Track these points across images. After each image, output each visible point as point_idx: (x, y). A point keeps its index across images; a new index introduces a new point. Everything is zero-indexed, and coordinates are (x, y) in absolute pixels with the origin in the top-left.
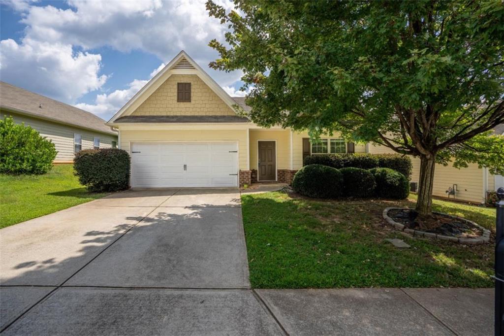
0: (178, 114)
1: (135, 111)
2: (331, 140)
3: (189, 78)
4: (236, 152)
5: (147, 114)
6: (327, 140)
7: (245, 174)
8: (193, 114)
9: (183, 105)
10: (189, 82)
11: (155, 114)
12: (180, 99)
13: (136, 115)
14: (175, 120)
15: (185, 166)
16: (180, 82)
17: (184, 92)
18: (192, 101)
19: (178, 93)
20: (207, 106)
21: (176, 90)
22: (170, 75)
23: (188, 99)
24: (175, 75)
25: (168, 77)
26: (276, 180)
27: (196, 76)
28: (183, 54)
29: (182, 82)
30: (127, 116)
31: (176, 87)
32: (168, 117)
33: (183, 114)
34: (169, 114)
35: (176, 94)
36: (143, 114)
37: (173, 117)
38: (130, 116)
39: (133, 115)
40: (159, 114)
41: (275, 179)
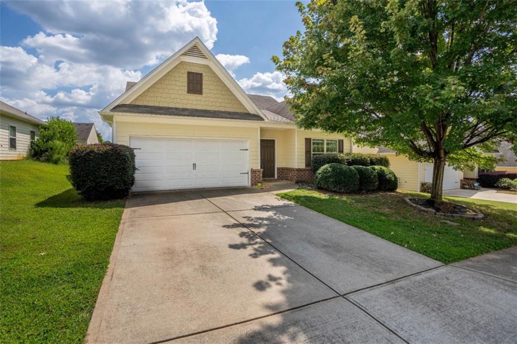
0: (189, 107)
1: (136, 99)
2: (327, 140)
3: (201, 67)
4: (247, 150)
5: (151, 104)
6: (323, 140)
7: (257, 172)
8: (204, 108)
9: (194, 97)
10: (201, 72)
11: (161, 105)
12: (190, 91)
13: (137, 104)
14: (186, 113)
15: (194, 165)
16: (190, 71)
17: (195, 83)
18: (203, 93)
19: (189, 83)
20: (220, 101)
21: (186, 80)
22: (179, 62)
23: (200, 92)
24: (185, 62)
25: (177, 64)
26: (276, 177)
27: (207, 67)
28: (197, 41)
29: (193, 71)
30: (126, 105)
31: (186, 76)
32: (177, 109)
33: (194, 107)
34: (177, 106)
35: (186, 84)
36: (146, 104)
37: (184, 110)
38: (129, 105)
39: (134, 103)
40: (165, 105)
41: (274, 177)
